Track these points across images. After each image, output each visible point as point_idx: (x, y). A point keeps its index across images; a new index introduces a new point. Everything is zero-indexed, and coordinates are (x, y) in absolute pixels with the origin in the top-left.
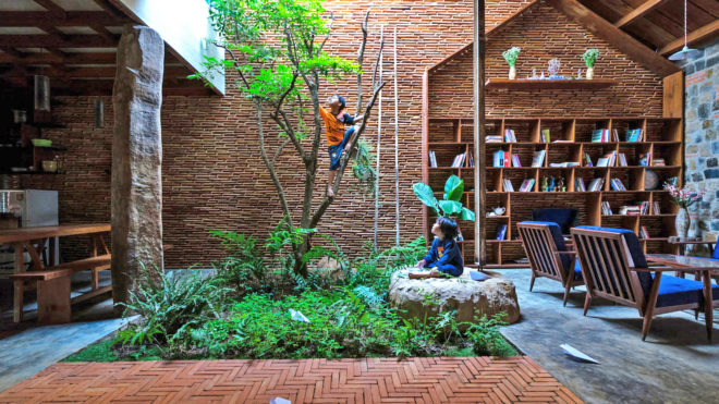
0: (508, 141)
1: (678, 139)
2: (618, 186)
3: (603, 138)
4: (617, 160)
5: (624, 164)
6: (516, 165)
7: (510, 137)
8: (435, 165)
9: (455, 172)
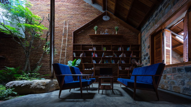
0: (94, 50)
1: (140, 50)
2: (123, 62)
3: (120, 50)
4: (123, 56)
5: (125, 56)
6: (96, 56)
7: (95, 49)
8: (75, 56)
9: (80, 58)
